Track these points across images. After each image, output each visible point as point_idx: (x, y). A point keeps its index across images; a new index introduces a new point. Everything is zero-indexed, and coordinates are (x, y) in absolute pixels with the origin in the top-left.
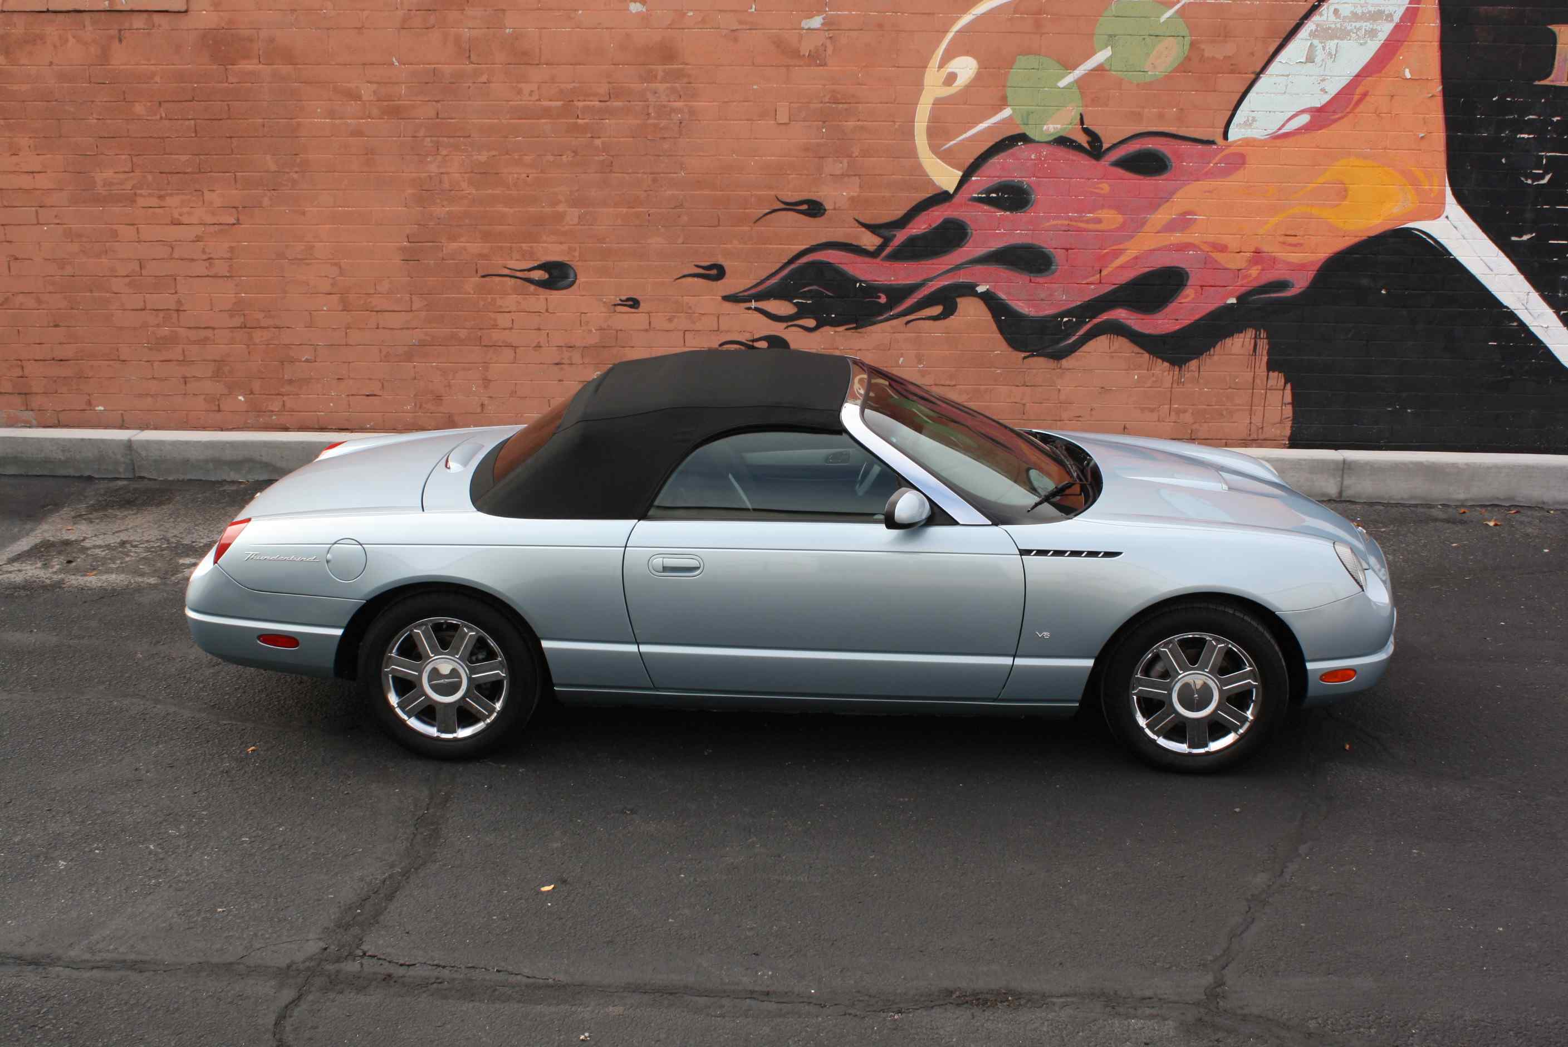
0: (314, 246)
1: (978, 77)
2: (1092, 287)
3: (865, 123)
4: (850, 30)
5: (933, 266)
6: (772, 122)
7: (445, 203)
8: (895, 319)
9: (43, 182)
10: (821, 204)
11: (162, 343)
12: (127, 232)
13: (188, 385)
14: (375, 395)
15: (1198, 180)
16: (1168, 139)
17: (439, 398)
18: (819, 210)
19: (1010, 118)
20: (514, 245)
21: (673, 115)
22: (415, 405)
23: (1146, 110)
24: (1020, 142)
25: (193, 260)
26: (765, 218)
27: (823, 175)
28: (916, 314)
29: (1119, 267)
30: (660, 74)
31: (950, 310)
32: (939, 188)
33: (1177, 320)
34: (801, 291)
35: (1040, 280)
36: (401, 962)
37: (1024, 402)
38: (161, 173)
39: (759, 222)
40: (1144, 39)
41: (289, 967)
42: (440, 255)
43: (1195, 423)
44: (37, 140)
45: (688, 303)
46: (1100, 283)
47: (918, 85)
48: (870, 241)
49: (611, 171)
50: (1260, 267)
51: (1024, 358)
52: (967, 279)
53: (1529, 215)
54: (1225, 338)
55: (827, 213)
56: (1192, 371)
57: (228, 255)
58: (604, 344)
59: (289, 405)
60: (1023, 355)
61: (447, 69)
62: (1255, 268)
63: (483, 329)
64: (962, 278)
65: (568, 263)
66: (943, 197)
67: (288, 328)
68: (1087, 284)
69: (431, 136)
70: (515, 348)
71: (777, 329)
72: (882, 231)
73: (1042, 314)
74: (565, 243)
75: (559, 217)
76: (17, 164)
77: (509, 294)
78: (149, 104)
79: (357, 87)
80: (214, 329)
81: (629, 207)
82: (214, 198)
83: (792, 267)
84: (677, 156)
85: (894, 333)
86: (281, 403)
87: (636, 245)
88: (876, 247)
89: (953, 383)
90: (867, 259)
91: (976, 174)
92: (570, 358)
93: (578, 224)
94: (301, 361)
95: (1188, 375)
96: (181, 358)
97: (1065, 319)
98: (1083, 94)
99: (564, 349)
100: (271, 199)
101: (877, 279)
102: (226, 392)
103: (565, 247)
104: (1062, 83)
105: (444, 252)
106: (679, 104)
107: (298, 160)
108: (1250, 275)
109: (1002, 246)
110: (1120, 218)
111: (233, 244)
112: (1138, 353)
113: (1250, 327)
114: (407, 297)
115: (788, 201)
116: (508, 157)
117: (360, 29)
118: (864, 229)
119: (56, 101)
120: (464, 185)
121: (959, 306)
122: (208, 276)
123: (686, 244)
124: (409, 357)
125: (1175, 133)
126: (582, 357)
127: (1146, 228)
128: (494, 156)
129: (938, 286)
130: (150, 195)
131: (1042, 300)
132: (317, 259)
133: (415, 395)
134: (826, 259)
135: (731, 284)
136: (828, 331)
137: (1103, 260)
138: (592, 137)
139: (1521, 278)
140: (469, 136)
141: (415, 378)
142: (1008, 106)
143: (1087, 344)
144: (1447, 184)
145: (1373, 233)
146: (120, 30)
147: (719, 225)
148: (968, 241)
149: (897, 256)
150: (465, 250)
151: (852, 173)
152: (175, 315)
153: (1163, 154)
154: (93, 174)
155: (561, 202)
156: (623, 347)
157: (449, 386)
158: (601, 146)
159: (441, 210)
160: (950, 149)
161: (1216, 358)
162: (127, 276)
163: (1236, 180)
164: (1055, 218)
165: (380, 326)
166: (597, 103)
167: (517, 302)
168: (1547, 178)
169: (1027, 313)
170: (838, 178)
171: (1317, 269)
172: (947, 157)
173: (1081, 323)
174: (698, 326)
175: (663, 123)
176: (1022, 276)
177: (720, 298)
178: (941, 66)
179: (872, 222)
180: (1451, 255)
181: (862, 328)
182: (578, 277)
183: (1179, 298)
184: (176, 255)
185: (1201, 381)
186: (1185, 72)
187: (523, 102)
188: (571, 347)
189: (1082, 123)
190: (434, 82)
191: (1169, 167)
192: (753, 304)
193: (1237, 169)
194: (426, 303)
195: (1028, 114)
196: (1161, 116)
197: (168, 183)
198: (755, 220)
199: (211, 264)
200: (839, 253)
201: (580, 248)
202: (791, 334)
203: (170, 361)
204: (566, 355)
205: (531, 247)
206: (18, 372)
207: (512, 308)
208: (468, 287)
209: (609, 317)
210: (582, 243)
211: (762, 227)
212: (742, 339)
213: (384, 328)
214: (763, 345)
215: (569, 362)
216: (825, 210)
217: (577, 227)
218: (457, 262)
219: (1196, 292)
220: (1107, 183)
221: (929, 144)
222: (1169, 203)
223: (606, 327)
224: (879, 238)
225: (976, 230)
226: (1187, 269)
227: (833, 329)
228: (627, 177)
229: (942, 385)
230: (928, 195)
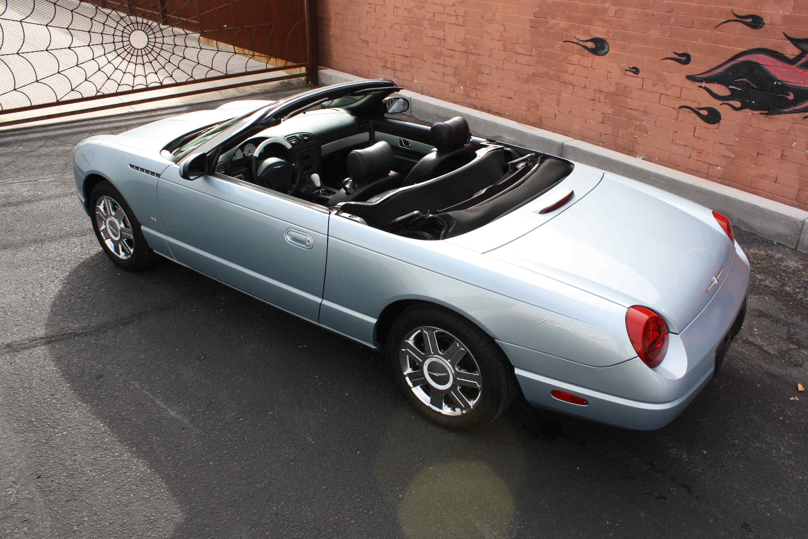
0: (495, 14)
8: (796, 113)
10: (762, 19)
11: (439, 55)
13: (444, 77)
14: (511, 99)
17: (537, 106)
18: (760, 23)
20: (581, 25)
22: (527, 107)
26: (721, 25)
34: (736, 81)
39: (718, 28)
42: (547, 26)
45: (665, 76)
48: (791, 51)
55: (764, 26)
57: (463, 14)
58: (617, 93)
59: (479, 95)
63: (560, 72)
65: (606, 40)
67: (482, 55)
70: (574, 86)
71: (716, 104)
72: (802, 45)
74: (606, 27)
75: (605, 11)
77: (574, 54)
80: (456, 51)
81: (642, 9)
83: (734, 62)
85: (794, 123)
86: (476, 94)
87: (642, 34)
88: (793, 57)
90: (786, 65)
92: (599, 98)
93: (613, 17)
94: (485, 74)
96: (443, 63)
99: (597, 91)
101: (790, 81)
102: (457, 84)
103: (605, 30)
105: (549, 24)
111: (466, 9)
114: (530, 47)
115: (739, 14)
118: (788, 42)
122: (455, 24)
123: (672, 37)
124: (527, 81)
126: (605, 98)
132: (496, 21)
133: (528, 102)
134: (756, 61)
135: (693, 69)
136: (748, 112)
141: (528, 93)
147: (692, 27)
150: (558, 25)
152: (443, 42)
155: (607, 1)
156: (627, 97)
157: (542, 100)
162: (428, 20)
165: (517, 62)
167: (579, 59)
174: (669, 93)
177: (685, 76)
179: (796, 37)
181: (771, 114)
182: (610, 49)
184: (446, 12)
188: (600, 91)
192: (704, 84)
194: (537, 52)
198: (715, 25)
199: (457, 18)
200: (766, 57)
201: (613, 31)
202: (723, 110)
203: (439, 64)
204: (597, 95)
205: (589, 27)
206: (392, 59)
207: (576, 63)
208: (557, 47)
209: (622, 77)
210: (614, 29)
211: (719, 31)
212: (694, 106)
213: (519, 63)
214: (705, 113)
215: (598, 100)
216: (764, 24)
217: (613, 18)
218: (553, 31)
223: (619, 83)
224: (798, 50)
227: (751, 111)
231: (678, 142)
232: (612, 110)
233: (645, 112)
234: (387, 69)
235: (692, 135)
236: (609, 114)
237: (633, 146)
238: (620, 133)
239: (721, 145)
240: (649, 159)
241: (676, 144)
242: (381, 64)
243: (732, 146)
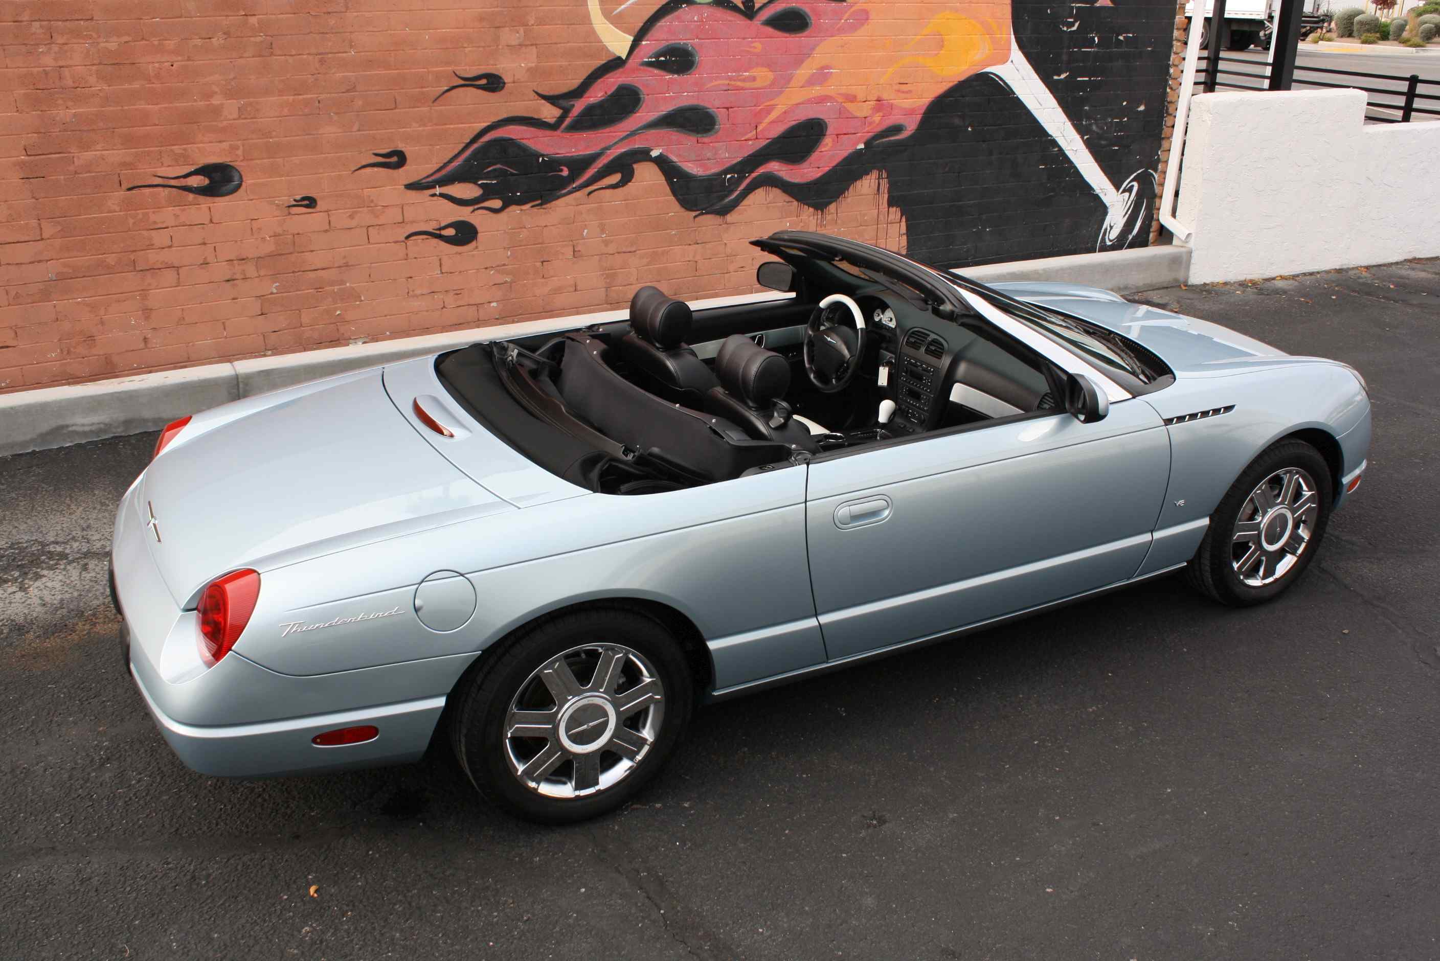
2: (750, 143)
5: (610, 134)
7: (70, 104)
8: (578, 190)
10: (500, 78)
14: (7, 347)
15: (832, 36)
17: (90, 339)
18: (499, 83)
20: (162, 148)
22: (61, 350)
24: (684, 4)
26: (443, 96)
27: (500, 47)
28: (596, 184)
29: (771, 122)
31: (627, 178)
32: (612, 54)
33: (818, 168)
34: (485, 171)
35: (706, 140)
37: (696, 259)
39: (438, 101)
42: (72, 168)
45: (369, 196)
46: (757, 138)
48: (550, 113)
49: (272, 54)
50: (881, 114)
51: (695, 217)
52: (642, 144)
53: (1065, 58)
54: (856, 181)
55: (506, 86)
56: (832, 213)
58: (280, 252)
60: (694, 214)
62: (877, 115)
63: (136, 251)
64: (638, 144)
65: (231, 164)
66: (616, 63)
68: (746, 140)
70: (177, 268)
71: (463, 214)
72: (561, 102)
73: (709, 172)
74: (224, 141)
75: (216, 111)
77: (163, 207)
81: (295, 95)
83: (475, 146)
84: (345, 32)
85: (578, 205)
87: (307, 137)
88: (555, 119)
89: (633, 249)
90: (548, 132)
91: (646, 38)
92: (243, 272)
93: (239, 118)
95: (829, 217)
97: (729, 176)
99: (235, 262)
101: (558, 152)
103: (225, 145)
105: (77, 163)
108: (874, 122)
109: (671, 109)
110: (770, 76)
112: (789, 202)
113: (874, 168)
114: (34, 222)
115: (466, 76)
116: (144, 42)
118: (543, 101)
120: (92, 80)
121: (636, 172)
123: (363, 130)
124: (45, 295)
126: (257, 268)
127: (792, 84)
128: (126, 42)
129: (616, 154)
131: (708, 159)
133: (60, 340)
134: (507, 136)
135: (414, 171)
136: (515, 210)
137: (759, 116)
138: (246, 15)
139: (1060, 110)
140: (92, 19)
141: (57, 320)
143: (748, 197)
144: (1012, 33)
145: (962, 78)
147: (395, 108)
148: (641, 107)
149: (576, 126)
150: (103, 159)
151: (529, 43)
153: (805, 12)
155: (216, 93)
156: (303, 252)
157: (102, 323)
158: (257, 25)
159: (65, 113)
160: (620, 15)
161: (849, 200)
163: (862, 35)
164: (717, 78)
167: (174, 214)
168: (1077, 25)
169: (696, 173)
170: (516, 49)
171: (922, 111)
172: (617, 21)
173: (741, 178)
174: (381, 220)
176: (691, 138)
177: (403, 187)
179: (551, 93)
180: (1015, 94)
181: (546, 203)
182: (244, 179)
183: (820, 147)
185: (839, 222)
188: (243, 259)
191: (810, 24)
192: (438, 190)
193: (863, 24)
194: (59, 228)
198: (433, 99)
200: (521, 128)
201: (243, 146)
202: (478, 218)
204: (238, 269)
205: (185, 150)
207: (171, 222)
208: (112, 203)
209: (285, 221)
210: (244, 140)
211: (441, 105)
212: (429, 228)
213: (11, 264)
214: (451, 232)
215: (242, 277)
216: (505, 83)
217: (236, 121)
218: (93, 174)
219: (833, 141)
220: (760, 42)
221: (601, 9)
222: (810, 59)
223: (281, 232)
224: (558, 109)
225: (648, 95)
226: (826, 120)
227: (519, 207)
228: (290, 60)
229: (624, 252)
230: (604, 62)
231: (418, 292)
232: (277, 284)
233: (347, 265)
235: (439, 272)
236: (272, 293)
237: (338, 330)
238: (305, 319)
239: (488, 270)
240: (375, 338)
241: (417, 296)
243: (504, 265)
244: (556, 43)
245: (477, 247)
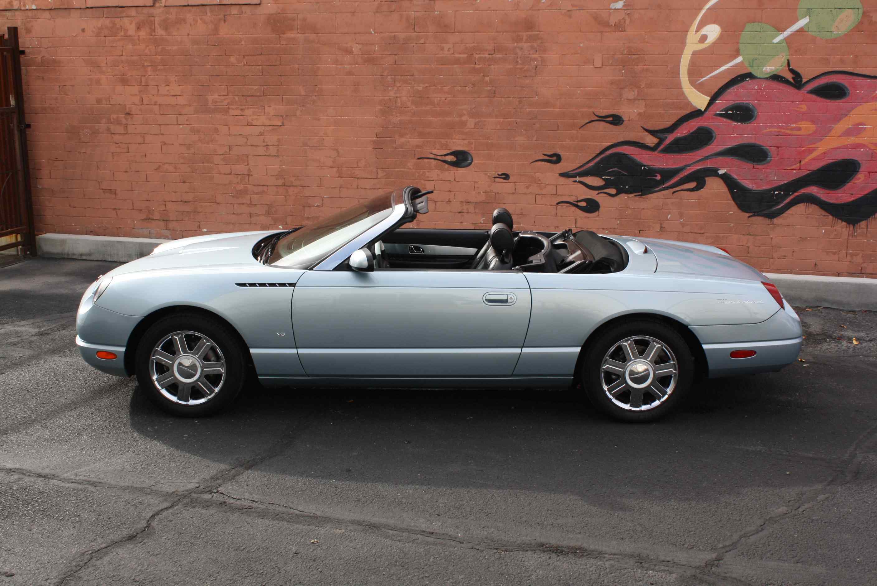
0: (324, 139)
1: (721, 38)
2: (794, 171)
3: (649, 67)
4: (640, 9)
5: (691, 157)
6: (592, 66)
7: (398, 115)
8: (665, 190)
9: (181, 101)
10: (621, 117)
11: (239, 193)
12: (224, 130)
13: (252, 218)
15: (868, 102)
16: (846, 76)
18: (620, 121)
19: (742, 62)
20: (436, 140)
21: (532, 62)
23: (832, 57)
24: (748, 78)
25: (258, 146)
26: (585, 126)
27: (622, 100)
28: (680, 187)
29: (813, 159)
30: (525, 38)
31: (701, 185)
32: (695, 107)
33: (852, 194)
34: (608, 171)
35: (760, 167)
36: (235, 497)
37: (749, 245)
38: (243, 96)
39: (582, 128)
40: (831, 11)
41: (173, 492)
42: (394, 145)
43: (864, 263)
44: (179, 77)
45: (538, 177)
46: (800, 169)
47: (683, 43)
48: (651, 141)
49: (494, 97)
51: (749, 217)
52: (712, 165)
55: (624, 123)
56: (862, 228)
57: (277, 144)
58: (487, 201)
60: (748, 215)
61: (402, 36)
64: (709, 165)
65: (468, 151)
66: (697, 113)
67: (308, 186)
68: (791, 170)
69: (391, 75)
70: (435, 202)
71: (592, 194)
72: (658, 134)
73: (760, 189)
74: (466, 139)
75: (464, 124)
76: (168, 91)
77: (433, 170)
78: (238, 57)
79: (351, 46)
80: (267, 186)
81: (504, 118)
82: (271, 110)
83: (602, 156)
84: (533, 87)
85: (665, 199)
87: (508, 141)
88: (654, 145)
89: (702, 232)
90: (649, 152)
91: (719, 99)
92: (467, 209)
93: (474, 128)
94: (314, 206)
95: (859, 231)
96: (249, 202)
97: (776, 192)
98: (789, 47)
99: (464, 203)
100: (301, 111)
101: (654, 164)
102: (272, 223)
103: (466, 142)
104: (776, 40)
105: (397, 143)
106: (536, 56)
107: (317, 89)
109: (735, 145)
110: (813, 127)
111: (280, 137)
112: (825, 216)
114: (375, 170)
115: (600, 115)
116: (434, 87)
117: (353, 13)
118: (647, 133)
119: (190, 55)
120: (409, 104)
121: (707, 182)
122: (265, 155)
123: (539, 141)
125: (852, 71)
126: (475, 208)
127: (831, 134)
128: (426, 87)
129: (693, 170)
130: (237, 108)
131: (761, 180)
132: (325, 146)
134: (622, 152)
135: (565, 166)
136: (624, 197)
137: (802, 154)
138: (483, 76)
140: (413, 75)
142: (740, 55)
143: (791, 209)
146: (225, 15)
147: (558, 130)
148: (713, 142)
149: (668, 150)
150: (409, 143)
151: (640, 98)
152: (247, 177)
153: (844, 86)
154: (207, 97)
155: (464, 114)
156: (499, 203)
158: (489, 81)
159: (395, 119)
160: (701, 84)
162: (222, 155)
164: (770, 127)
165: (359, 187)
166: (487, 55)
167: (438, 174)
169: (751, 188)
170: (631, 101)
172: (700, 88)
173: (787, 195)
174: (544, 192)
175: (526, 67)
176: (748, 164)
177: (558, 175)
178: (697, 31)
179: (653, 129)
181: (644, 195)
182: (473, 160)
183: (854, 179)
184: (249, 143)
185: (868, 235)
186: (859, 31)
187: (445, 55)
188: (468, 202)
189: (789, 65)
190: (394, 43)
191: (847, 94)
192: (578, 179)
194: (385, 174)
195: (753, 60)
196: (842, 61)
197: (247, 102)
198: (580, 127)
199: (267, 149)
200: (632, 148)
201: (475, 143)
202: (601, 198)
203: (243, 204)
204: (465, 207)
205: (447, 142)
206: (163, 208)
207: (436, 178)
208: (410, 165)
209: (491, 185)
210: (476, 140)
211: (584, 131)
212: (571, 200)
213: (361, 188)
214: (583, 204)
215: (466, 212)
216: (623, 121)
217: (473, 130)
218: (404, 149)
219: (865, 176)
220: (805, 104)
221: (689, 80)
222: (846, 119)
223: (489, 191)
224: (656, 139)
225: (718, 134)
226: (860, 161)
227: (627, 195)
228: (503, 100)
229: (696, 233)
230: (688, 112)
232: (484, 218)
233: (522, 214)
234: (153, 222)
235: (575, 227)
236: (481, 223)
239: (604, 230)
242: (144, 216)
243: (614, 229)
244: (658, 99)
245: (598, 215)
